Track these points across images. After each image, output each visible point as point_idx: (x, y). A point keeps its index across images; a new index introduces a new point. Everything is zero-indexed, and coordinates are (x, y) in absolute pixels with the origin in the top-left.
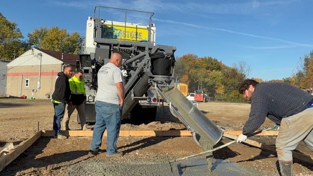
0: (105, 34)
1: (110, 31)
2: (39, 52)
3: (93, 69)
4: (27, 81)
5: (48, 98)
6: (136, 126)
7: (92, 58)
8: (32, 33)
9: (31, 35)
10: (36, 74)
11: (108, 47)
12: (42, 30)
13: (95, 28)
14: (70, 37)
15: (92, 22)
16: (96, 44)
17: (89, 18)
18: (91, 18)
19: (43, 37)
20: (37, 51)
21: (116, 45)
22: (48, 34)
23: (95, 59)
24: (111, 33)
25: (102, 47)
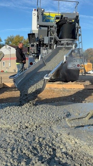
0: (44, 20)
1: (48, 18)
2: (9, 47)
3: (37, 44)
4: (4, 63)
5: (14, 72)
6: (65, 83)
7: (36, 37)
8: (6, 39)
9: (6, 40)
10: (8, 59)
11: (46, 29)
12: (11, 37)
13: (38, 16)
14: (25, 40)
15: (36, 12)
16: (38, 26)
17: (34, 9)
18: (35, 10)
19: (12, 41)
20: (8, 46)
21: (52, 27)
22: (14, 39)
23: (38, 38)
24: (48, 19)
25: (43, 28)
